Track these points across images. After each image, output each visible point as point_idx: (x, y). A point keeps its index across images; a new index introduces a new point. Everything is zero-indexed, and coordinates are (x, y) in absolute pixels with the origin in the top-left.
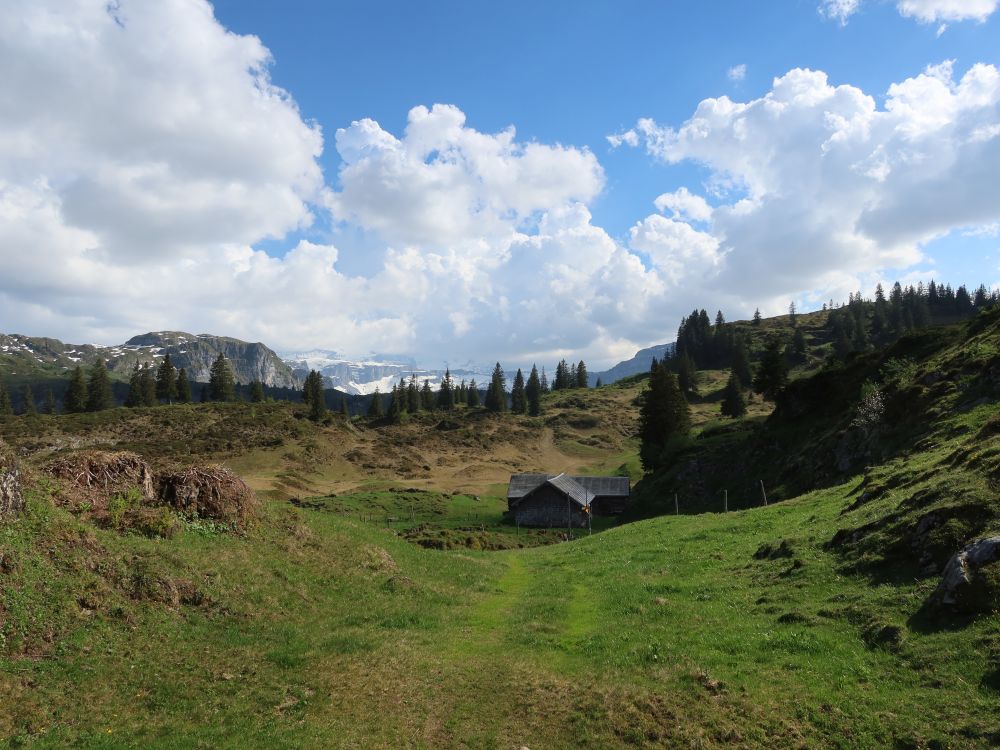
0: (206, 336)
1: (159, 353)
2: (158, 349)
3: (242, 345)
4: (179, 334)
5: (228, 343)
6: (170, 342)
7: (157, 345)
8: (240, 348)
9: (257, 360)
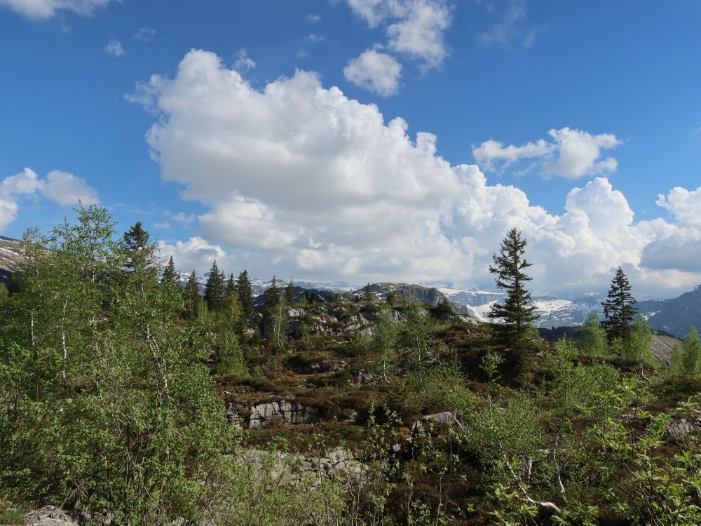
0: (404, 284)
1: (381, 296)
2: (380, 294)
3: (425, 290)
4: (390, 284)
5: (417, 289)
6: (386, 289)
7: (379, 292)
8: (425, 292)
9: (436, 300)
